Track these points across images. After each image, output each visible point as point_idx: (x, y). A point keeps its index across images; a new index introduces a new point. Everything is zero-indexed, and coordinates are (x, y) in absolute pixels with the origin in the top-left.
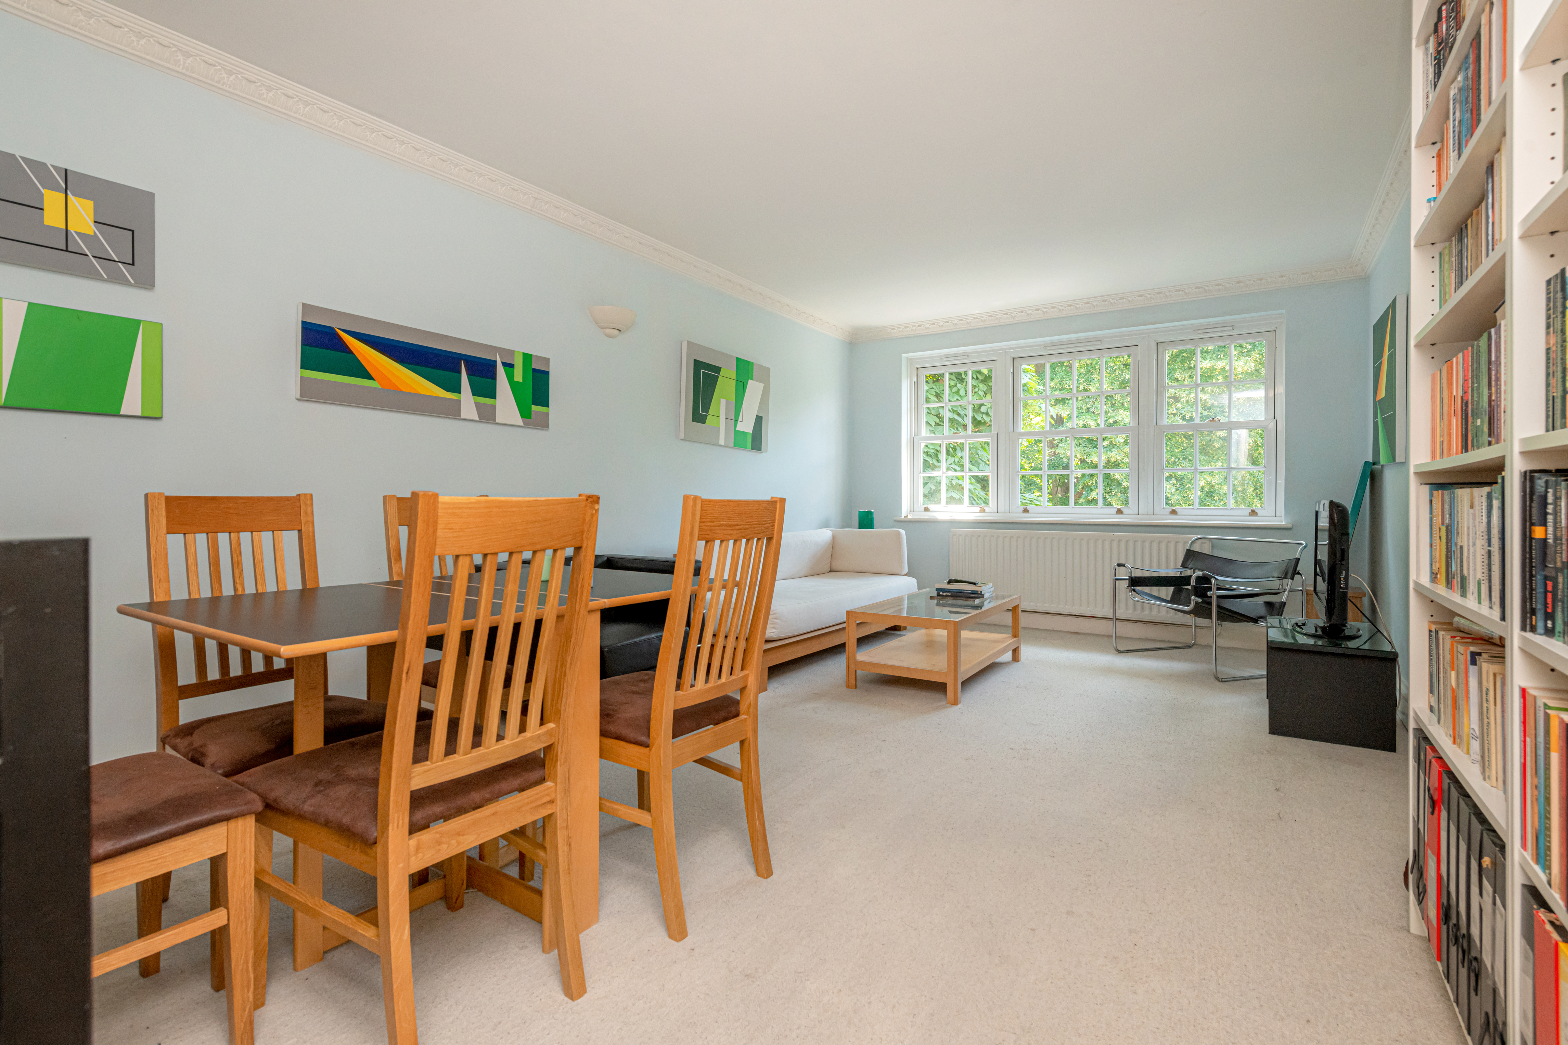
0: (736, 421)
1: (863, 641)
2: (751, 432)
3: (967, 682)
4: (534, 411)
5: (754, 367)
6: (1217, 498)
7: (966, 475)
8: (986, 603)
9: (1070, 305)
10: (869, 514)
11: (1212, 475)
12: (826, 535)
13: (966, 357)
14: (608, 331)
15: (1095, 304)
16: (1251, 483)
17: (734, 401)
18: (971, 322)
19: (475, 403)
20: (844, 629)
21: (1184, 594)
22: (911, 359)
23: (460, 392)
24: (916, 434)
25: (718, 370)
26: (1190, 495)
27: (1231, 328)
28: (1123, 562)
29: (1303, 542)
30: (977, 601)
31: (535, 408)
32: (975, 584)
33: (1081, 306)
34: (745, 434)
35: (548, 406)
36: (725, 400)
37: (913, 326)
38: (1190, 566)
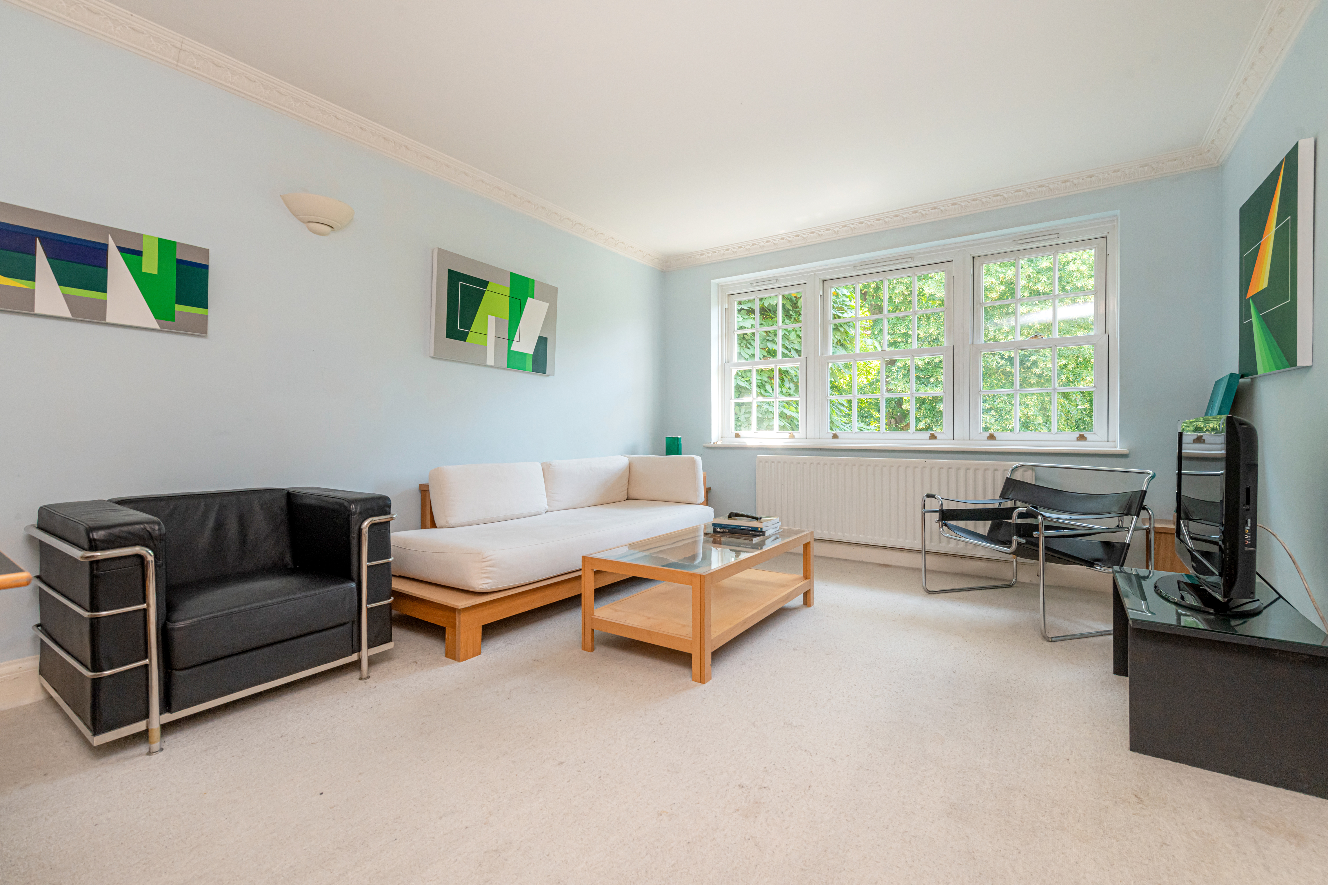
0: (511, 340)
1: (601, 592)
2: (532, 352)
3: (719, 653)
4: (178, 311)
5: (535, 284)
6: (1032, 428)
7: (776, 401)
8: (767, 542)
9: (879, 220)
10: (677, 440)
11: (1028, 407)
12: (622, 461)
13: (775, 281)
14: (312, 225)
15: (905, 216)
16: (1063, 414)
17: (508, 319)
18: (777, 244)
19: (64, 295)
20: (580, 577)
21: (1003, 530)
22: (722, 286)
23: (34, 280)
24: (727, 360)
25: (485, 284)
26: (1008, 425)
27: (1055, 236)
28: (933, 493)
29: (1150, 472)
30: (755, 540)
31: (179, 308)
32: (756, 519)
33: (890, 219)
34: (524, 355)
35: (206, 307)
36: (494, 318)
37: (721, 251)
38: (1010, 497)
